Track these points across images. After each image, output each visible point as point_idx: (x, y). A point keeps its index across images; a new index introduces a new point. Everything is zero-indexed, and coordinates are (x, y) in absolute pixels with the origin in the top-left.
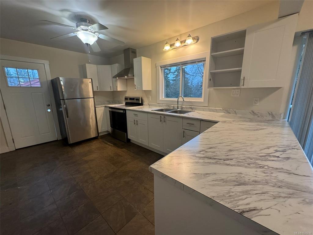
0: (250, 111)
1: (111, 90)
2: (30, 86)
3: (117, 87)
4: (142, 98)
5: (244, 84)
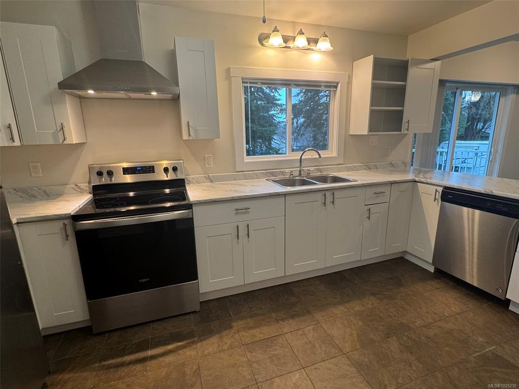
0: (388, 163)
5: (408, 129)
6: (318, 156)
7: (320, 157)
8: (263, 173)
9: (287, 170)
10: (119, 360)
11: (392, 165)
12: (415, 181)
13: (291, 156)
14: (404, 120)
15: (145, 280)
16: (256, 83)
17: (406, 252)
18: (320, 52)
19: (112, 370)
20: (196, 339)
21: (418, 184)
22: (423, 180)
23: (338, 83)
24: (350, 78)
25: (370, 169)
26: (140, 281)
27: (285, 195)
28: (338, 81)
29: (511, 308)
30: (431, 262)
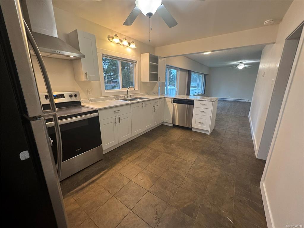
5: (160, 80)
6: (134, 90)
7: (135, 90)
8: (113, 97)
9: (123, 96)
10: (79, 187)
11: (154, 93)
12: (165, 98)
13: (122, 90)
14: (159, 77)
15: (79, 149)
16: (108, 57)
17: (164, 122)
18: (131, 48)
19: (79, 191)
20: (110, 167)
21: (166, 98)
22: (167, 97)
23: (136, 61)
24: (140, 60)
25: (148, 95)
26: (76, 150)
27: (130, 104)
28: (136, 60)
29: (193, 130)
30: (172, 123)
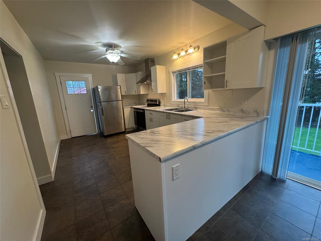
0: (240, 109)
1: (136, 93)
2: (80, 93)
3: (140, 91)
4: (159, 100)
7: (188, 101)
25: (224, 111)
